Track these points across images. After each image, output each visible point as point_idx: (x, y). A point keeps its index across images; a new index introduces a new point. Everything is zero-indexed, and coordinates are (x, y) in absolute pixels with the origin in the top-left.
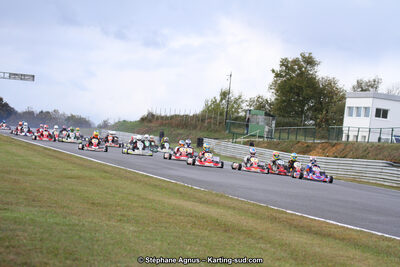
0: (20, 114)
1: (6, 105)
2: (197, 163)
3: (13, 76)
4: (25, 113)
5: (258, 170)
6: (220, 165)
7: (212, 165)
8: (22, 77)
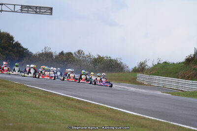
0: (35, 56)
1: (18, 45)
2: (40, 77)
3: (25, 9)
4: (41, 55)
5: (73, 80)
6: (53, 78)
7: (49, 78)
8: (37, 10)
